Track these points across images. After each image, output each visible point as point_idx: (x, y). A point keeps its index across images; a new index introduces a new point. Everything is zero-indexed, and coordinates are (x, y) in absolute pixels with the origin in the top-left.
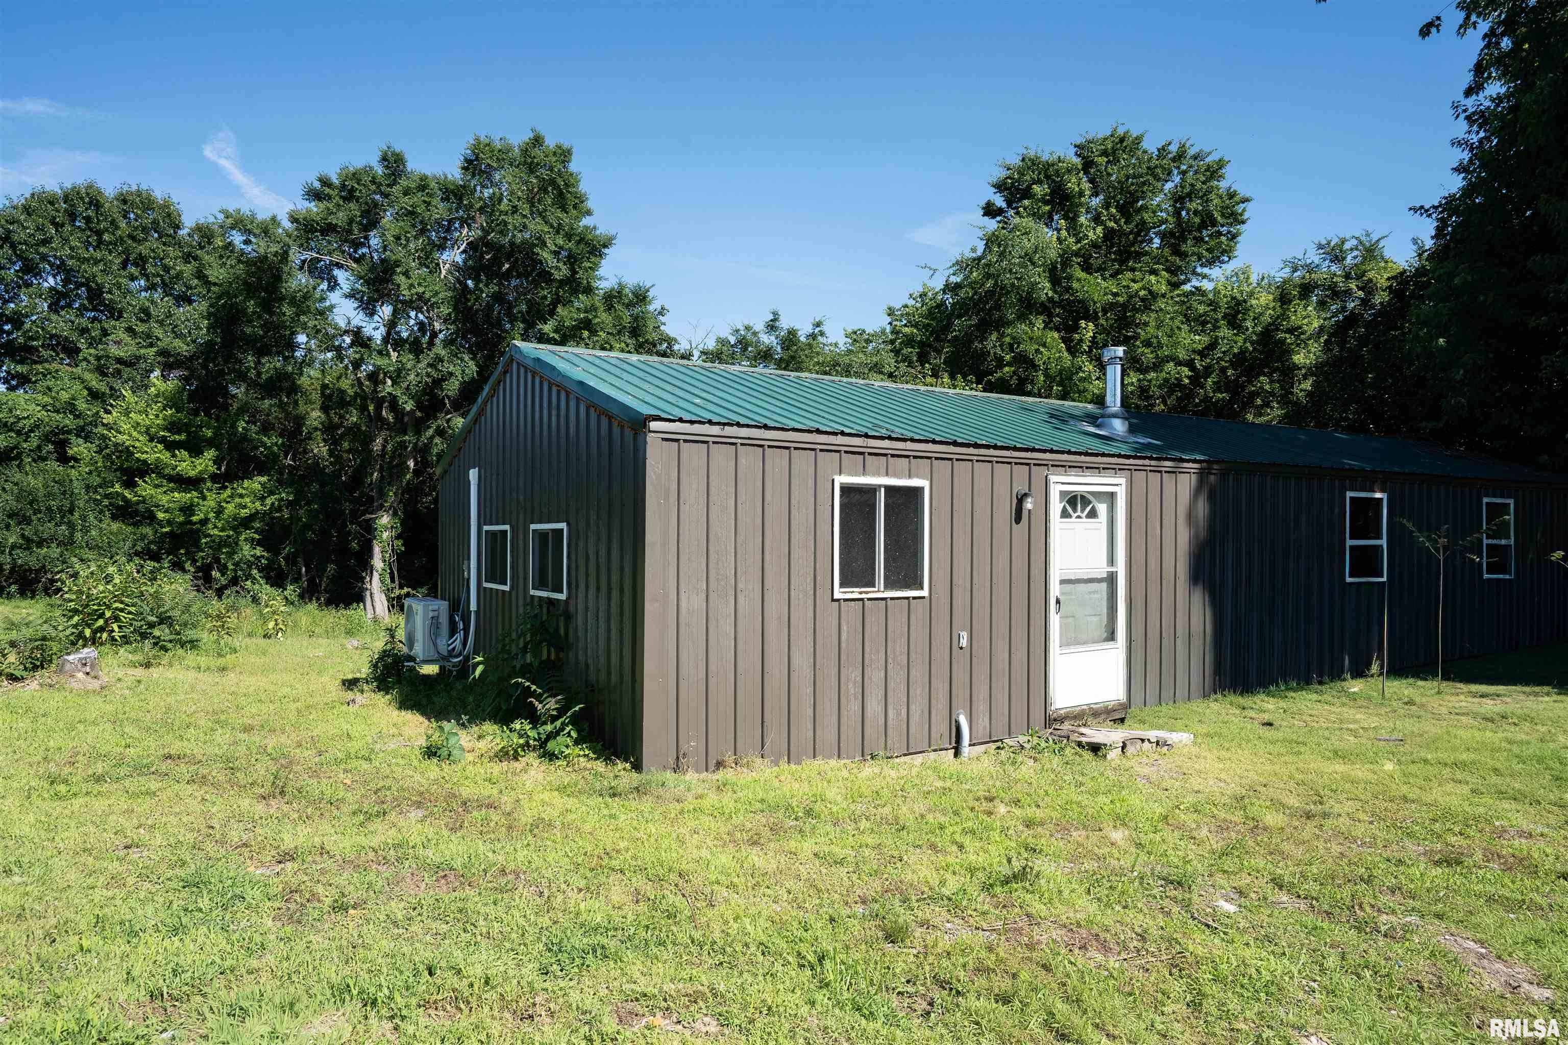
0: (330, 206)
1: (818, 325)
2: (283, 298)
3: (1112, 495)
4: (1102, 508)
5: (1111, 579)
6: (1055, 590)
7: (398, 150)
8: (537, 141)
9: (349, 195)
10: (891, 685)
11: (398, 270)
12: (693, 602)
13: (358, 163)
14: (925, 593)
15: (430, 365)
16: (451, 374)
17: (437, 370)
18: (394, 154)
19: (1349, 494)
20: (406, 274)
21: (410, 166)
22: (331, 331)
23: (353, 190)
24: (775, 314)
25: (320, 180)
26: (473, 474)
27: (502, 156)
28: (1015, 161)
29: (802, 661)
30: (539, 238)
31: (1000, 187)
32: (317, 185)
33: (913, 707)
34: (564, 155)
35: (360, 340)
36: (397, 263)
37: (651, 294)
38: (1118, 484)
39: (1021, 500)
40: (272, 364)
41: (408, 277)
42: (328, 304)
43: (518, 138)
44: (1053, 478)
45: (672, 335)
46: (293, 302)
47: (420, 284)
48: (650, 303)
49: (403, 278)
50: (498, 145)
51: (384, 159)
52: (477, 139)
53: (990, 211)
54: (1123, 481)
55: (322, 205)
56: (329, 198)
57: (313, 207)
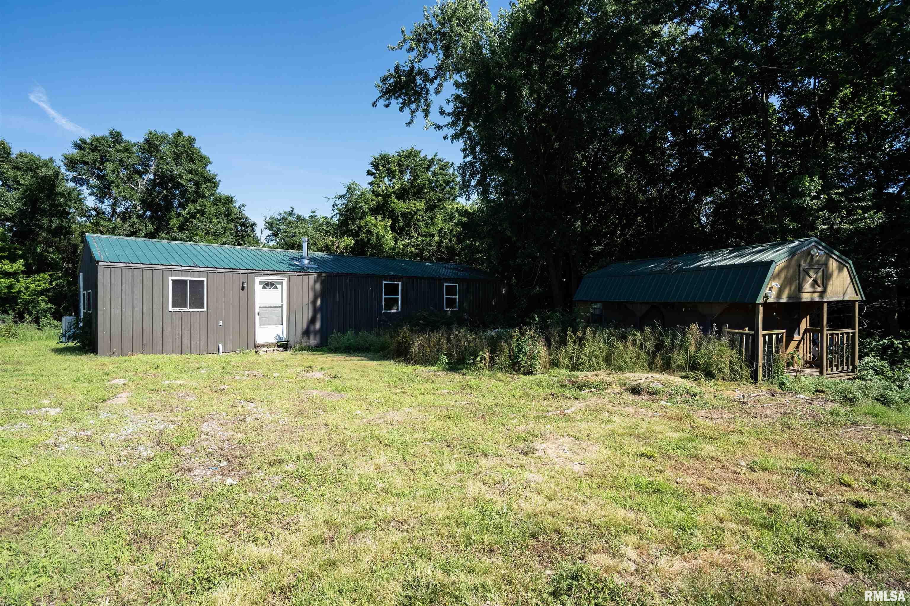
0: (84, 153)
1: (313, 212)
2: (57, 194)
3: (282, 282)
4: (279, 286)
5: (282, 307)
6: (257, 309)
7: (118, 130)
8: (180, 134)
9: (94, 149)
10: (193, 335)
11: (113, 185)
12: (116, 311)
13: (99, 135)
14: (205, 309)
15: (130, 226)
16: (140, 230)
17: (133, 227)
18: (116, 132)
19: (384, 282)
20: (118, 187)
21: (125, 138)
22: (84, 208)
23: (96, 146)
24: (292, 208)
25: (80, 140)
26: (81, 275)
27: (163, 139)
28: (377, 156)
29: (158, 328)
30: (180, 175)
31: (372, 164)
32: (79, 142)
33: (201, 342)
34: (192, 140)
35: (99, 212)
36: (113, 182)
37: (234, 199)
38: (285, 280)
39: (243, 284)
40: (56, 222)
41: (118, 188)
42: (83, 196)
43: (170, 133)
44: (256, 278)
45: (247, 216)
46: (62, 195)
47: (124, 192)
48: (235, 202)
49: (116, 188)
50: (161, 135)
51: (111, 134)
52: (151, 133)
53: (369, 173)
54: (286, 279)
55: (80, 152)
56: (83, 149)
57: (75, 151)
